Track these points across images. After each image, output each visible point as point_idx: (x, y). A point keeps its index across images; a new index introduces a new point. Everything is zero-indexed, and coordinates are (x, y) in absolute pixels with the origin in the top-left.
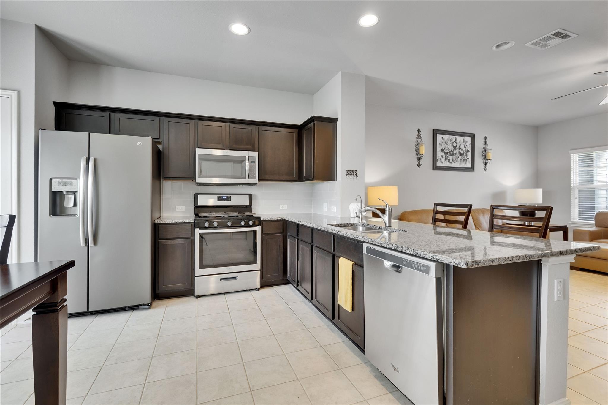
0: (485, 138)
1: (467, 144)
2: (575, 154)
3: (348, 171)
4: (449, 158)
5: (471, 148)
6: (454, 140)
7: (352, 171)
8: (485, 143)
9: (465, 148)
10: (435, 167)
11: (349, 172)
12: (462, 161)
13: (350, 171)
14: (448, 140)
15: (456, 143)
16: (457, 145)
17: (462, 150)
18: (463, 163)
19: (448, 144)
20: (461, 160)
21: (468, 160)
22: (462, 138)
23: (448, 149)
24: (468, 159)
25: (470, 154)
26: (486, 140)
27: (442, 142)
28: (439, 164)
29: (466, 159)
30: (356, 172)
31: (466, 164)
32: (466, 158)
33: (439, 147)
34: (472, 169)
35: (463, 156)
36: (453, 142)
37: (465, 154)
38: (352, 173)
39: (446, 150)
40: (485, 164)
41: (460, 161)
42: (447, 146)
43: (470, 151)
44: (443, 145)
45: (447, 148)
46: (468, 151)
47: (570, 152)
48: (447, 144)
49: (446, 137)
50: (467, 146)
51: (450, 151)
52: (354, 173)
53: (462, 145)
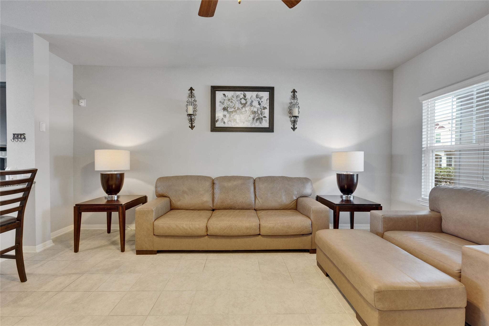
0: (294, 91)
1: (262, 100)
2: (429, 100)
3: (14, 135)
4: (234, 118)
5: (268, 104)
6: (242, 96)
7: (20, 134)
8: (294, 97)
9: (259, 104)
10: (214, 129)
11: (16, 136)
12: (255, 120)
13: (17, 134)
14: (233, 97)
15: (246, 100)
16: (247, 102)
17: (255, 107)
18: (256, 122)
19: (233, 102)
20: (253, 119)
21: (263, 118)
22: (254, 94)
23: (233, 107)
24: (265, 117)
25: (267, 112)
26: (294, 93)
27: (224, 100)
28: (218, 125)
29: (262, 118)
30: (24, 135)
31: (261, 123)
32: (261, 116)
33: (220, 106)
34: (270, 129)
35: (257, 115)
36: (241, 99)
37: (259, 112)
38: (20, 136)
39: (229, 109)
40: (294, 122)
41: (251, 121)
42: (231, 104)
43: (268, 107)
44: (225, 103)
45: (232, 107)
46: (265, 108)
48: (231, 102)
49: (229, 94)
50: (262, 102)
51: (236, 109)
52: (22, 137)
53: (254, 101)
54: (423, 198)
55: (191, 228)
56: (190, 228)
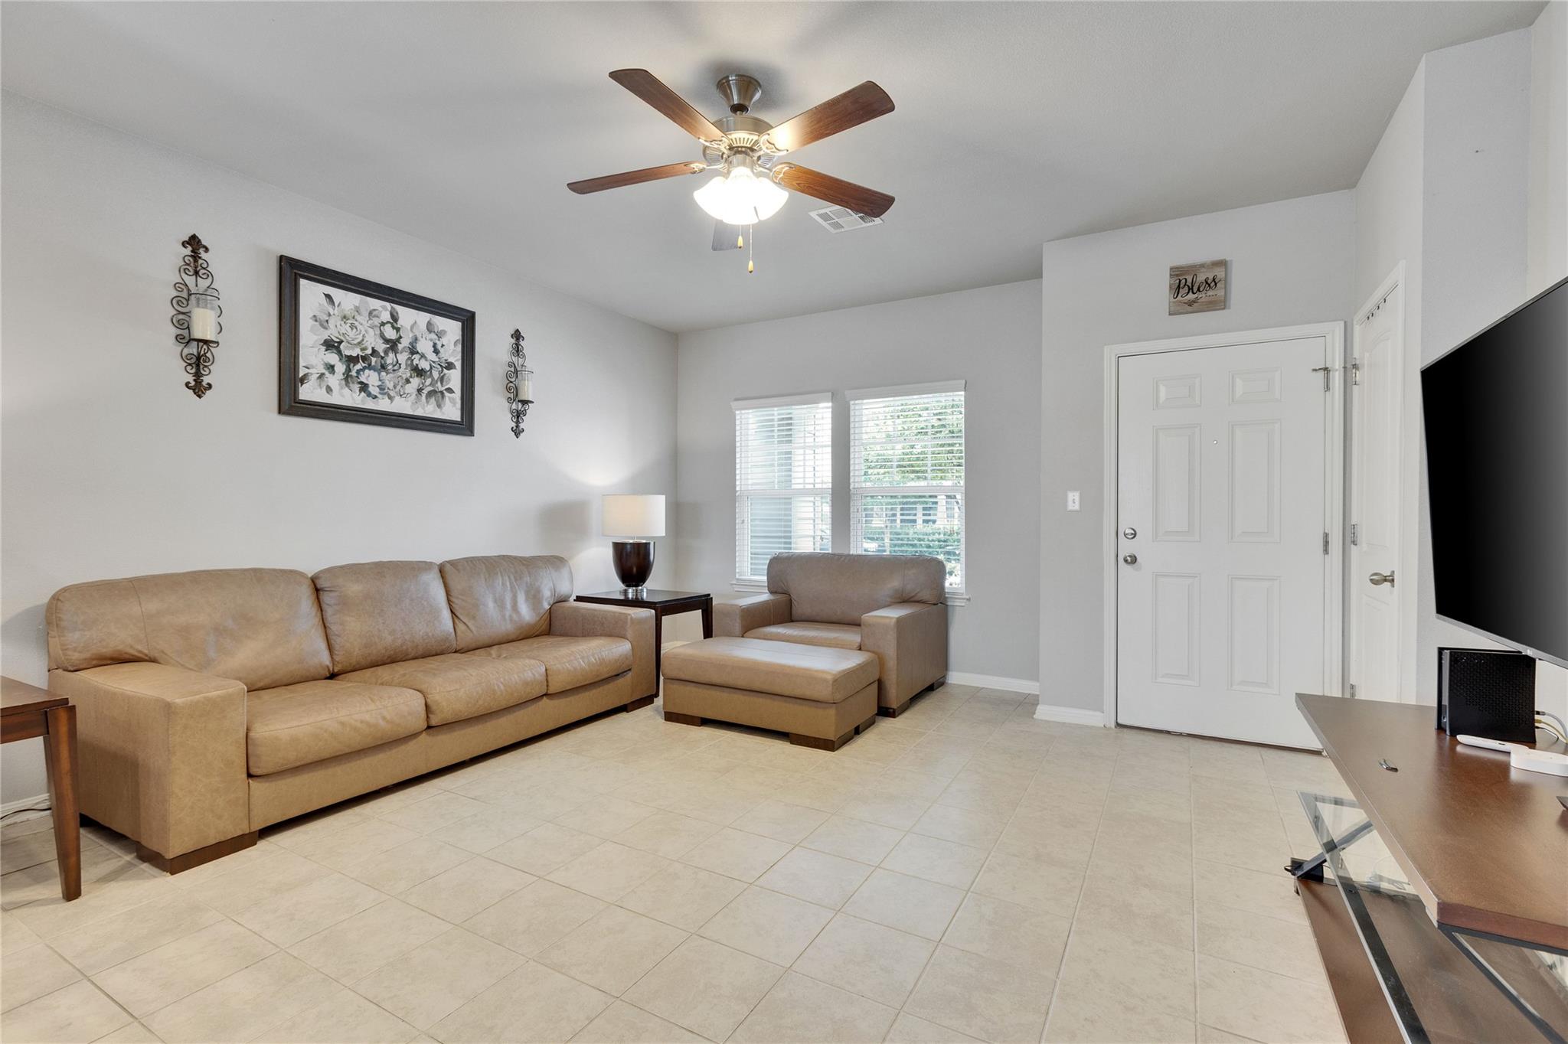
0: (517, 335)
1: (444, 341)
2: (743, 412)
4: (363, 379)
5: (459, 356)
6: (386, 317)
8: (517, 350)
9: (436, 352)
10: (291, 404)
12: (424, 396)
14: (357, 310)
15: (398, 330)
16: (401, 337)
17: (423, 356)
18: (427, 402)
19: (359, 327)
20: (420, 391)
21: (447, 394)
22: (423, 318)
23: (359, 343)
24: (450, 390)
25: (455, 378)
26: (518, 339)
27: (330, 315)
28: (309, 392)
29: (442, 392)
31: (439, 406)
32: (439, 387)
33: (312, 330)
34: (465, 426)
35: (429, 381)
36: (383, 324)
37: (436, 375)
39: (346, 348)
40: (518, 416)
41: (414, 396)
42: (352, 334)
43: (458, 365)
44: (331, 324)
45: (355, 342)
46: (450, 366)
47: (734, 404)
48: (352, 326)
49: (348, 300)
50: (443, 346)
51: (369, 351)
53: (421, 339)
54: (738, 579)
55: (388, 717)
56: (384, 718)
